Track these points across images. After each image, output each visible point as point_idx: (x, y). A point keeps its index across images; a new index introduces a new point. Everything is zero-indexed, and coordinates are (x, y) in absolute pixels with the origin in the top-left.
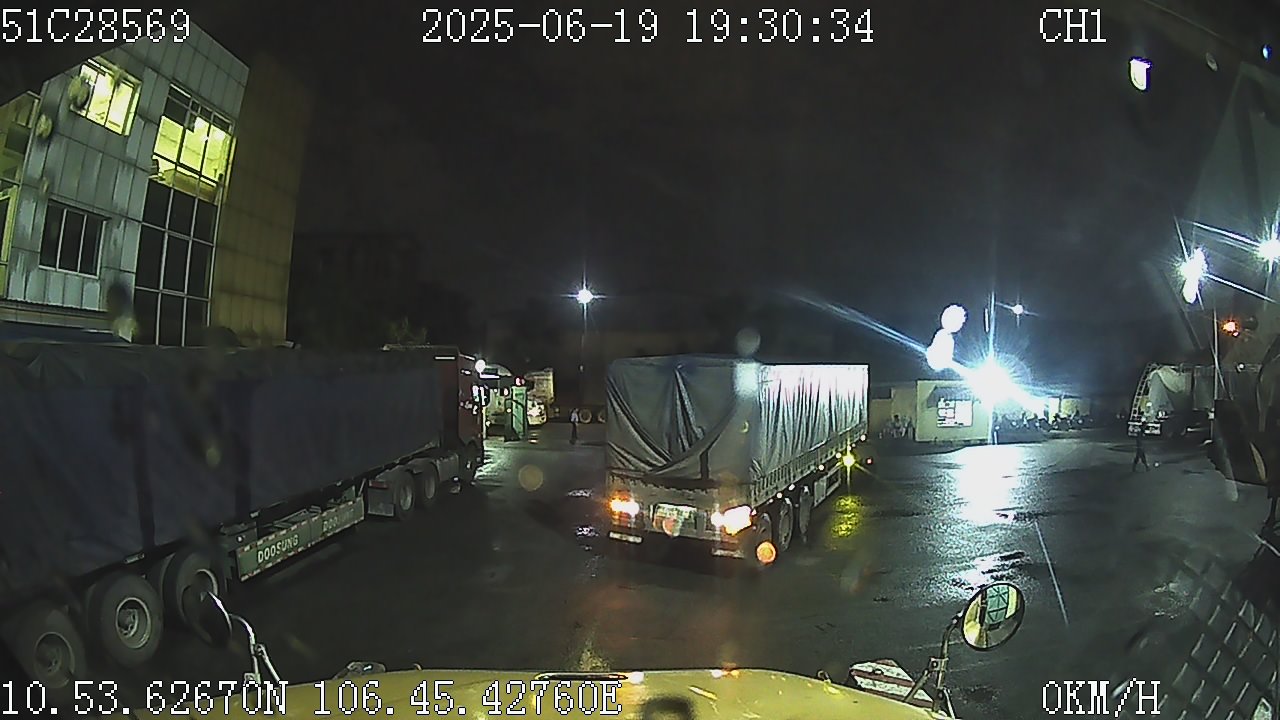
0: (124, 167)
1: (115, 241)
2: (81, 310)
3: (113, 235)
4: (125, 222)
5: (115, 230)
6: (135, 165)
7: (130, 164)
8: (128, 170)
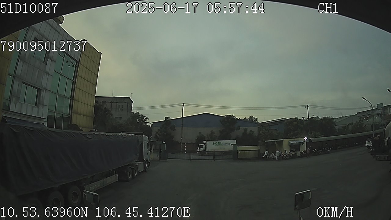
0: (45, 74)
1: (42, 96)
2: (31, 116)
3: (41, 95)
4: (45, 90)
5: (42, 93)
6: (48, 74)
7: (47, 73)
8: (47, 75)
